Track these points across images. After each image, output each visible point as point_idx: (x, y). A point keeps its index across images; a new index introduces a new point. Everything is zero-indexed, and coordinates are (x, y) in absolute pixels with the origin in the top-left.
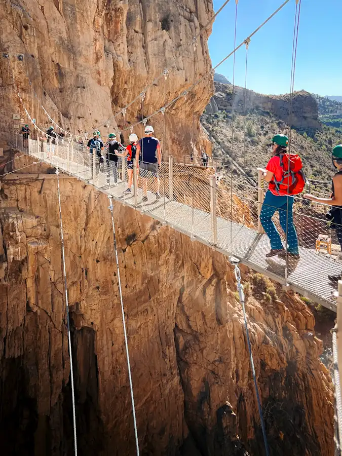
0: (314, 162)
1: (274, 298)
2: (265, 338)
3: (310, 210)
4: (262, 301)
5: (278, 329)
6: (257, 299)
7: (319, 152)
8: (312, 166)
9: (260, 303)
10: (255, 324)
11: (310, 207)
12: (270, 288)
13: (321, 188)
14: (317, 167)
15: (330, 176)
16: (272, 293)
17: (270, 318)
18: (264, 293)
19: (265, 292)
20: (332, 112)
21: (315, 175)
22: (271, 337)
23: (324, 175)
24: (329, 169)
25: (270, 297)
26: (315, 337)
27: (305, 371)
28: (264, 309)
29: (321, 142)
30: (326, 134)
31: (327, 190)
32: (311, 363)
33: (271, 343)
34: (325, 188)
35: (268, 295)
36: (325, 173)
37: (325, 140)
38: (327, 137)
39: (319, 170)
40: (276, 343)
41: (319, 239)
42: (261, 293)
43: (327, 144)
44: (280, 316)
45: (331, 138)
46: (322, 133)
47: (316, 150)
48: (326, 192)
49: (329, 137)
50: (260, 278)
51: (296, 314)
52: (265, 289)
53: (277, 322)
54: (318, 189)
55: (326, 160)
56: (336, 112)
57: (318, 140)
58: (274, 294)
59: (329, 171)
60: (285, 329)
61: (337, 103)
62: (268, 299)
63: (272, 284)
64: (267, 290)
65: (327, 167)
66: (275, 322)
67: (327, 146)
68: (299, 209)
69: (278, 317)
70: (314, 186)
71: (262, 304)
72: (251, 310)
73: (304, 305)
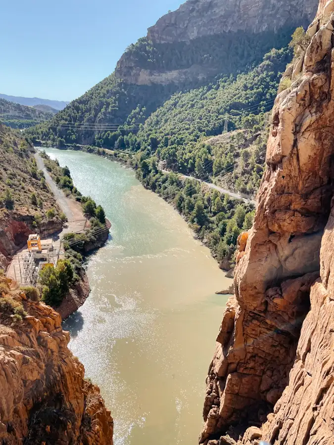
0: (6, 165)
1: (23, 316)
2: (24, 358)
3: (15, 213)
4: (13, 324)
5: (33, 343)
6: (6, 325)
7: (8, 154)
8: (5, 170)
9: (11, 327)
10: (12, 351)
11: (14, 211)
12: (17, 308)
13: (20, 191)
14: (11, 170)
15: (24, 178)
16: (20, 313)
17: (24, 336)
18: (12, 316)
19: (14, 314)
20: (5, 111)
21: (11, 179)
22: (29, 355)
23: (19, 177)
24: (22, 171)
25: (20, 317)
26: (63, 331)
27: (60, 363)
28: (16, 332)
29: (7, 144)
30: (9, 135)
31: (25, 192)
32: (63, 354)
33: (31, 360)
34: (23, 191)
35: (18, 316)
36: (19, 175)
37: (10, 142)
38: (11, 139)
39: (13, 173)
40: (34, 357)
41: (29, 239)
42: (10, 317)
43: (13, 146)
44: (32, 330)
45: (14, 140)
46: (5, 134)
47: (4, 152)
48: (25, 194)
49: (12, 138)
50: (5, 302)
51: (45, 320)
52: (12, 312)
53: (31, 337)
54: (17, 192)
55: (17, 162)
56: (9, 111)
57: (3, 142)
58: (22, 312)
59: (22, 173)
60: (39, 338)
61: (7, 103)
62: (18, 320)
63: (18, 303)
64: (15, 311)
65: (20, 169)
66: (29, 337)
67: (13, 148)
68: (4, 215)
69: (31, 331)
70: (13, 190)
71: (12, 328)
72: (4, 340)
73: (50, 309)
